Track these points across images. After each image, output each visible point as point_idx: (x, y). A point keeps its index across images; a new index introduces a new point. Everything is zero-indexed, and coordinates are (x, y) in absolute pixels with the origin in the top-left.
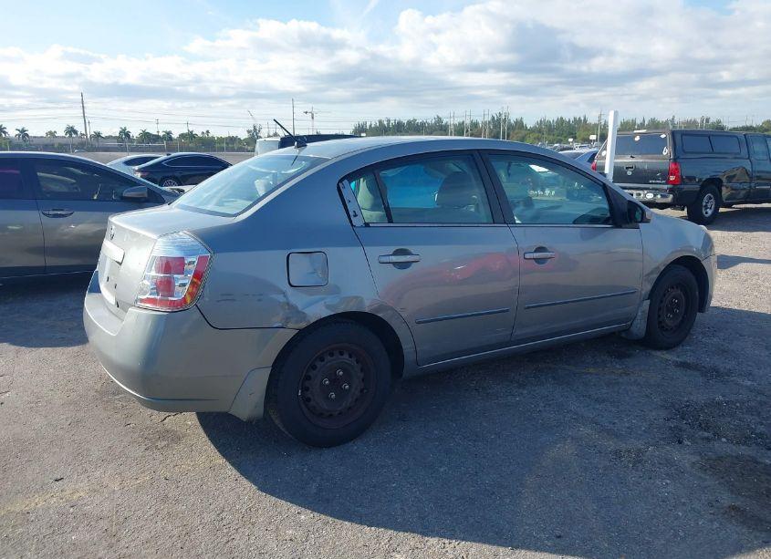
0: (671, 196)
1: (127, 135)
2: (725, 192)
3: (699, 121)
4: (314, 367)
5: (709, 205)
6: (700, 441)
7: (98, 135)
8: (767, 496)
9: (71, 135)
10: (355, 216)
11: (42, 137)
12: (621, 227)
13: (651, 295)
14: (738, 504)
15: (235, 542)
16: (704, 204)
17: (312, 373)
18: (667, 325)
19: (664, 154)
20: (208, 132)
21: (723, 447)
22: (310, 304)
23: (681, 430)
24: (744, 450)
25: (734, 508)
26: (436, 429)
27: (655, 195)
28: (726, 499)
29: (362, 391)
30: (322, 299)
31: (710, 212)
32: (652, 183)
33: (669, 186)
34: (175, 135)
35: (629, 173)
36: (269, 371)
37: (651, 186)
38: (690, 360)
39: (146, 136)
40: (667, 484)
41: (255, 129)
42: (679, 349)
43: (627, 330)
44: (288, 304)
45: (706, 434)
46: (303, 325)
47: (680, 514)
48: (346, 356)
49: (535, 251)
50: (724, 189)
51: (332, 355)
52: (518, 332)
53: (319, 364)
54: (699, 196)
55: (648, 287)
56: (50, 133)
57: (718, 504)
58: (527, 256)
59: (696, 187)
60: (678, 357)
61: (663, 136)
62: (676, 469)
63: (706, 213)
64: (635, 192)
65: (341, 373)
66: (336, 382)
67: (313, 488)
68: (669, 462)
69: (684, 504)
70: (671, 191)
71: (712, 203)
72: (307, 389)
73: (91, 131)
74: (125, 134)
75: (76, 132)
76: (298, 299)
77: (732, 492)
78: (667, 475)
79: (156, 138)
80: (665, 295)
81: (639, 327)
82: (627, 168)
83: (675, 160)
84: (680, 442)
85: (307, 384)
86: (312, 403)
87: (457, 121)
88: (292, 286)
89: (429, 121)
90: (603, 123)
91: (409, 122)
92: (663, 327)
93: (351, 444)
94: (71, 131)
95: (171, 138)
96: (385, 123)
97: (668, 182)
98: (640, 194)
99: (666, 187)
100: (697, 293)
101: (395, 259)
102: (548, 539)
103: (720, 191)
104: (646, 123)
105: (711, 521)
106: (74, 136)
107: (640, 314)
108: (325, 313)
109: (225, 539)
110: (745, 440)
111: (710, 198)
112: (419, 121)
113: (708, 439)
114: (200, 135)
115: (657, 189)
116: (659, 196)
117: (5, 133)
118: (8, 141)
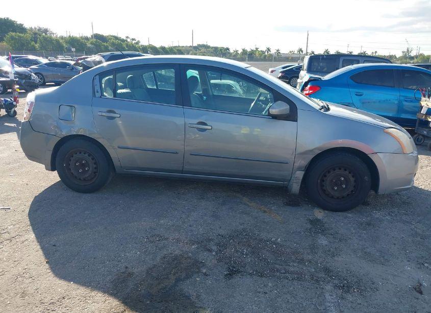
10: (97, 92)
17: (71, 158)
18: (331, 194)
36: (51, 152)
46: (62, 136)
49: (198, 124)
65: (84, 162)
81: (293, 187)
86: (71, 171)
88: (59, 119)
107: (293, 178)
117: (270, 51)
118: (271, 55)
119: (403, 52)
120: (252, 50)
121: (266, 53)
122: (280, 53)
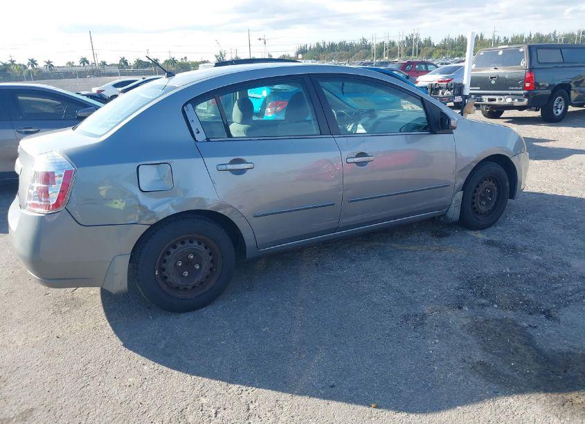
0: (526, 100)
1: (126, 63)
2: (574, 95)
3: (577, 34)
4: (168, 253)
5: (559, 107)
6: (476, 307)
7: (104, 63)
8: (513, 354)
9: (84, 65)
10: (198, 132)
11: (63, 67)
12: (435, 133)
13: (464, 188)
14: (486, 360)
15: (88, 388)
16: (555, 105)
17: (167, 258)
18: (480, 210)
19: (522, 65)
20: (186, 58)
21: (493, 312)
22: (158, 205)
23: (464, 298)
24: (510, 315)
25: (482, 364)
26: (273, 297)
27: (513, 100)
28: (478, 356)
29: (211, 269)
30: (169, 200)
31: (560, 112)
32: (511, 90)
33: (525, 92)
34: (161, 62)
35: (493, 82)
36: (128, 257)
37: (510, 92)
38: (495, 238)
39: (140, 63)
40: (435, 343)
41: (221, 54)
42: (490, 230)
43: (444, 215)
44: (139, 206)
45: (483, 301)
46: (153, 221)
47: (436, 368)
48: (195, 243)
49: (357, 156)
50: (572, 92)
51: (183, 243)
52: (345, 221)
53: (172, 251)
54: (551, 98)
55: (461, 181)
56: (69, 63)
57: (470, 360)
58: (349, 160)
59: (549, 92)
60: (488, 236)
61: (521, 50)
62: (447, 331)
63: (557, 113)
64: (497, 97)
65: (192, 257)
66: (188, 264)
67: (162, 345)
68: (444, 325)
69: (442, 360)
70: (527, 96)
71: (562, 105)
72: (164, 270)
73: (99, 61)
74: (124, 61)
75: (88, 62)
76: (148, 202)
77: (485, 349)
78: (439, 336)
79: (147, 65)
80: (478, 186)
81: (454, 213)
82: (492, 78)
83: (531, 69)
84: (460, 308)
85: (164, 265)
86: (168, 280)
87: (378, 42)
88: (141, 191)
89: (356, 42)
90: (496, 38)
91: (341, 44)
92: (478, 212)
93: (204, 309)
94: (84, 61)
95: (158, 64)
96: (322, 45)
97: (525, 88)
98: (501, 99)
99: (522, 92)
100: (507, 184)
101: (230, 167)
102: (323, 388)
103: (569, 94)
104: (533, 37)
105: (459, 374)
106: (86, 65)
107: (454, 202)
108: (173, 212)
109: (83, 385)
110: (514, 306)
111: (561, 100)
112: (348, 42)
113: (483, 305)
114: (179, 61)
115: (515, 95)
116: (516, 100)
117: (36, 64)
118: (40, 71)
119: (216, 56)
120: (5, 65)
121: (30, 68)
122: (52, 65)
